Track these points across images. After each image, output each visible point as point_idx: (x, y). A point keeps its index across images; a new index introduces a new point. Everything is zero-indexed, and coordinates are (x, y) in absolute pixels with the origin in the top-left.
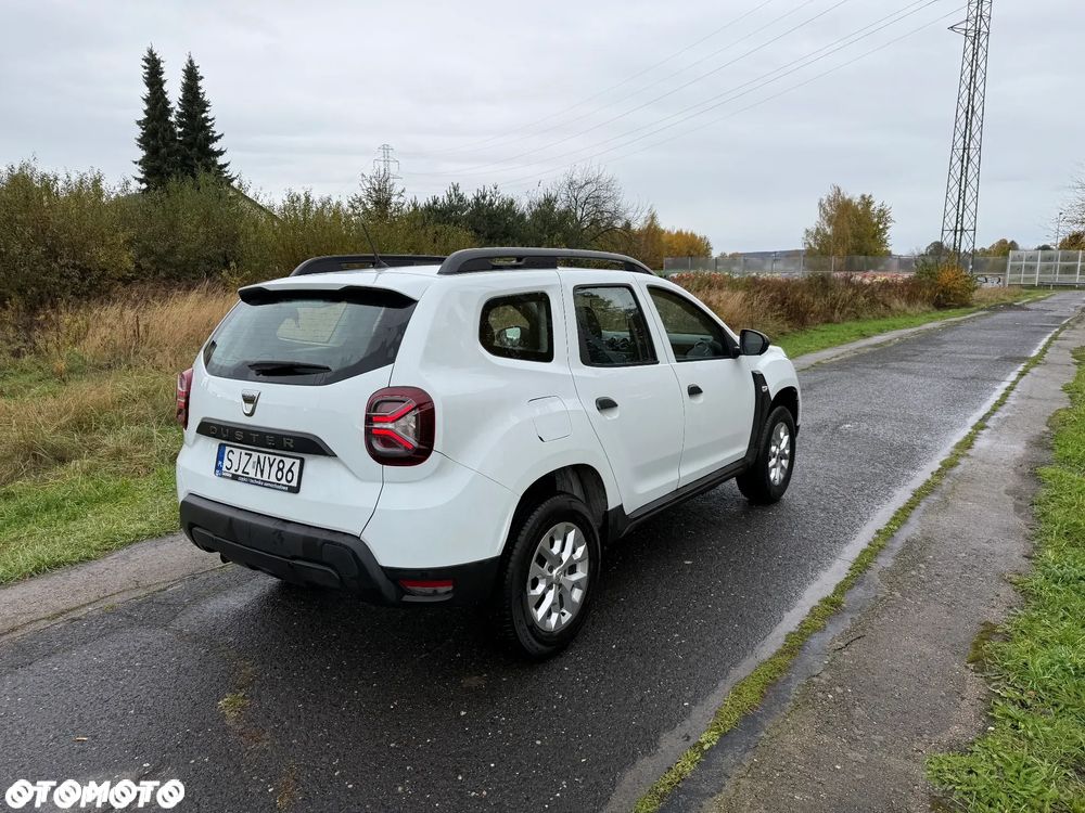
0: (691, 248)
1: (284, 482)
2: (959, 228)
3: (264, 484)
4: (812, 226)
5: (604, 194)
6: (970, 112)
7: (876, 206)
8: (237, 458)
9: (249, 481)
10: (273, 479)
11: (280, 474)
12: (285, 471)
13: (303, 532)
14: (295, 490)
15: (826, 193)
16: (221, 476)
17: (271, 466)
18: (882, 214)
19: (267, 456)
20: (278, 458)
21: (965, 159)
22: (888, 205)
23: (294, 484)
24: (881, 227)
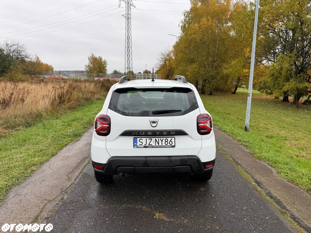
0: (47, 69)
1: (169, 145)
2: (129, 67)
3: (160, 147)
4: (87, 64)
5: (21, 49)
6: (128, 38)
7: (103, 60)
8: (144, 141)
9: (153, 147)
10: (164, 144)
11: (166, 143)
12: (169, 142)
13: (179, 158)
14: (174, 146)
15: (90, 55)
16: (138, 148)
17: (162, 141)
18: (105, 62)
19: (159, 138)
20: (165, 138)
21: (128, 50)
22: (106, 60)
23: (173, 144)
24: (105, 65)
